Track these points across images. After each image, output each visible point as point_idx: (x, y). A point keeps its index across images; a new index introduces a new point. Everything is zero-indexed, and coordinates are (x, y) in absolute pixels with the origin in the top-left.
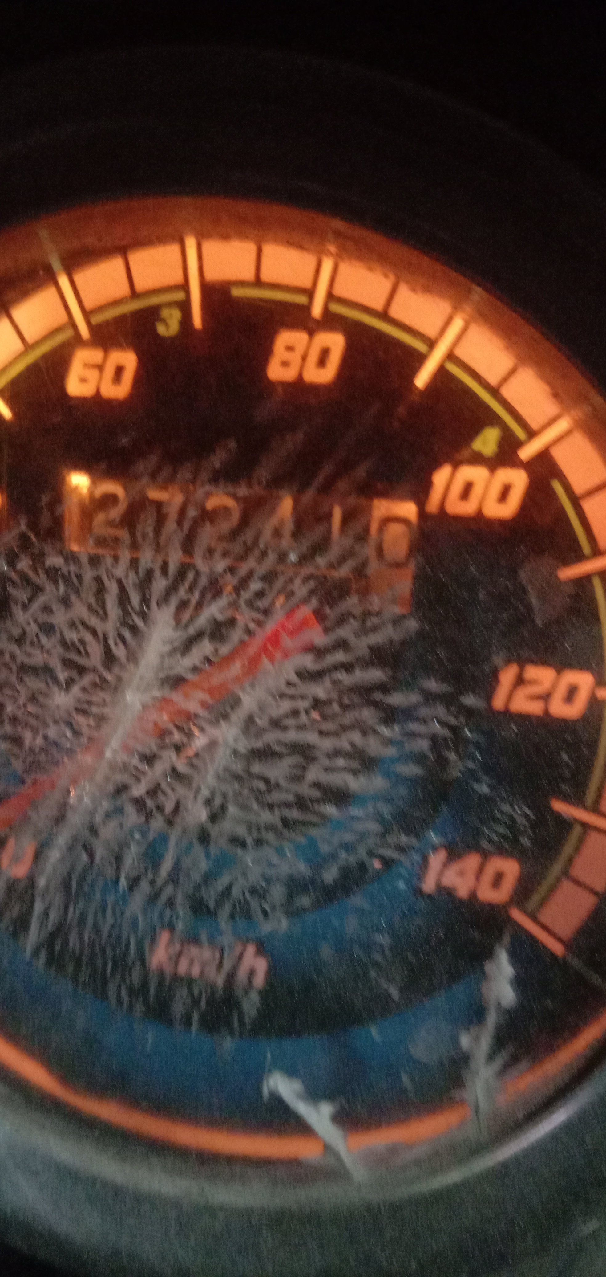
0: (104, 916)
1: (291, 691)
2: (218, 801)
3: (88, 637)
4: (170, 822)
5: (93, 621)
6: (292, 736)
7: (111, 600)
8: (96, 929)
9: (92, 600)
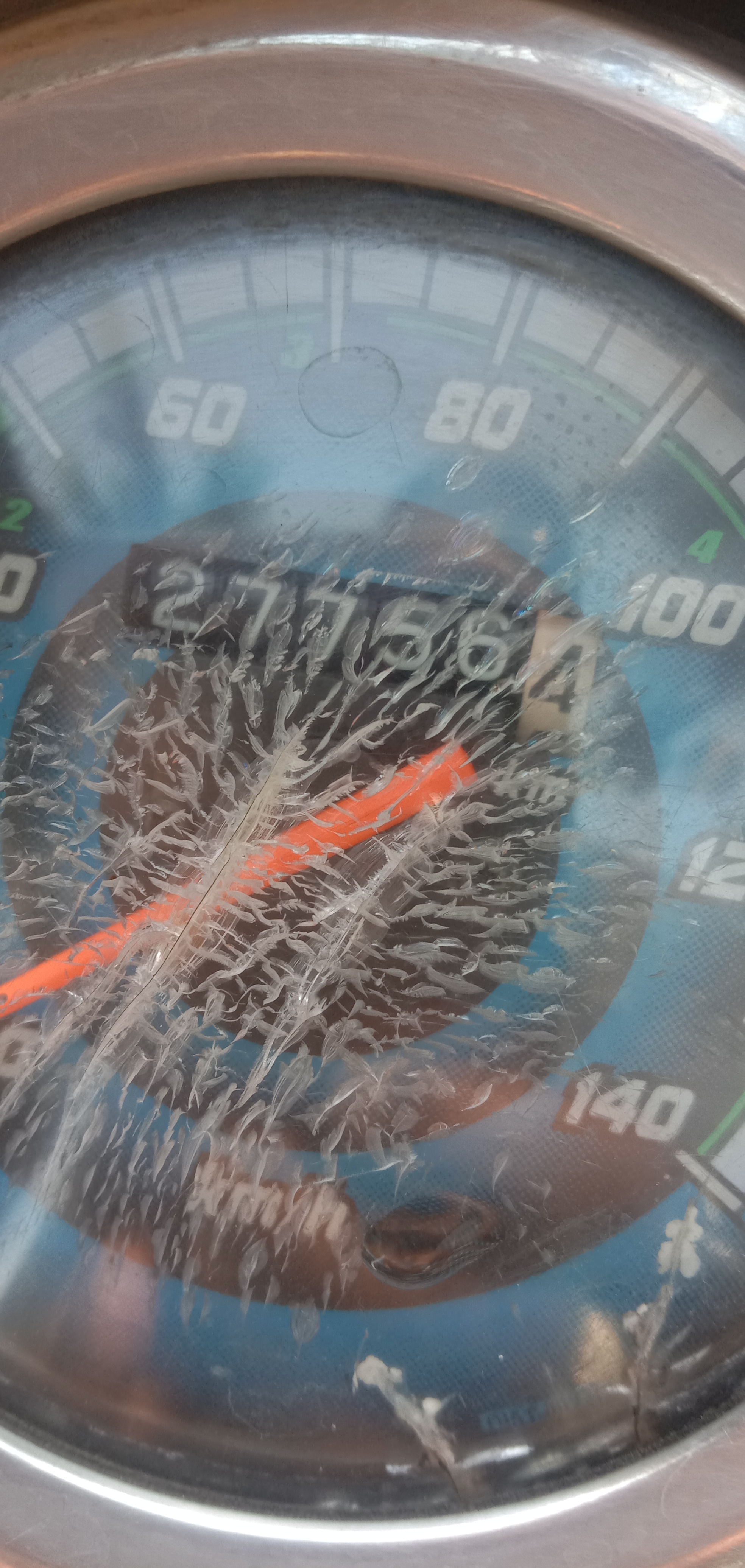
0: (161, 1141)
1: (454, 851)
2: (340, 992)
3: (183, 760)
4: (270, 1018)
5: (192, 740)
6: (451, 911)
7: (221, 713)
8: (149, 1155)
9: (194, 710)
